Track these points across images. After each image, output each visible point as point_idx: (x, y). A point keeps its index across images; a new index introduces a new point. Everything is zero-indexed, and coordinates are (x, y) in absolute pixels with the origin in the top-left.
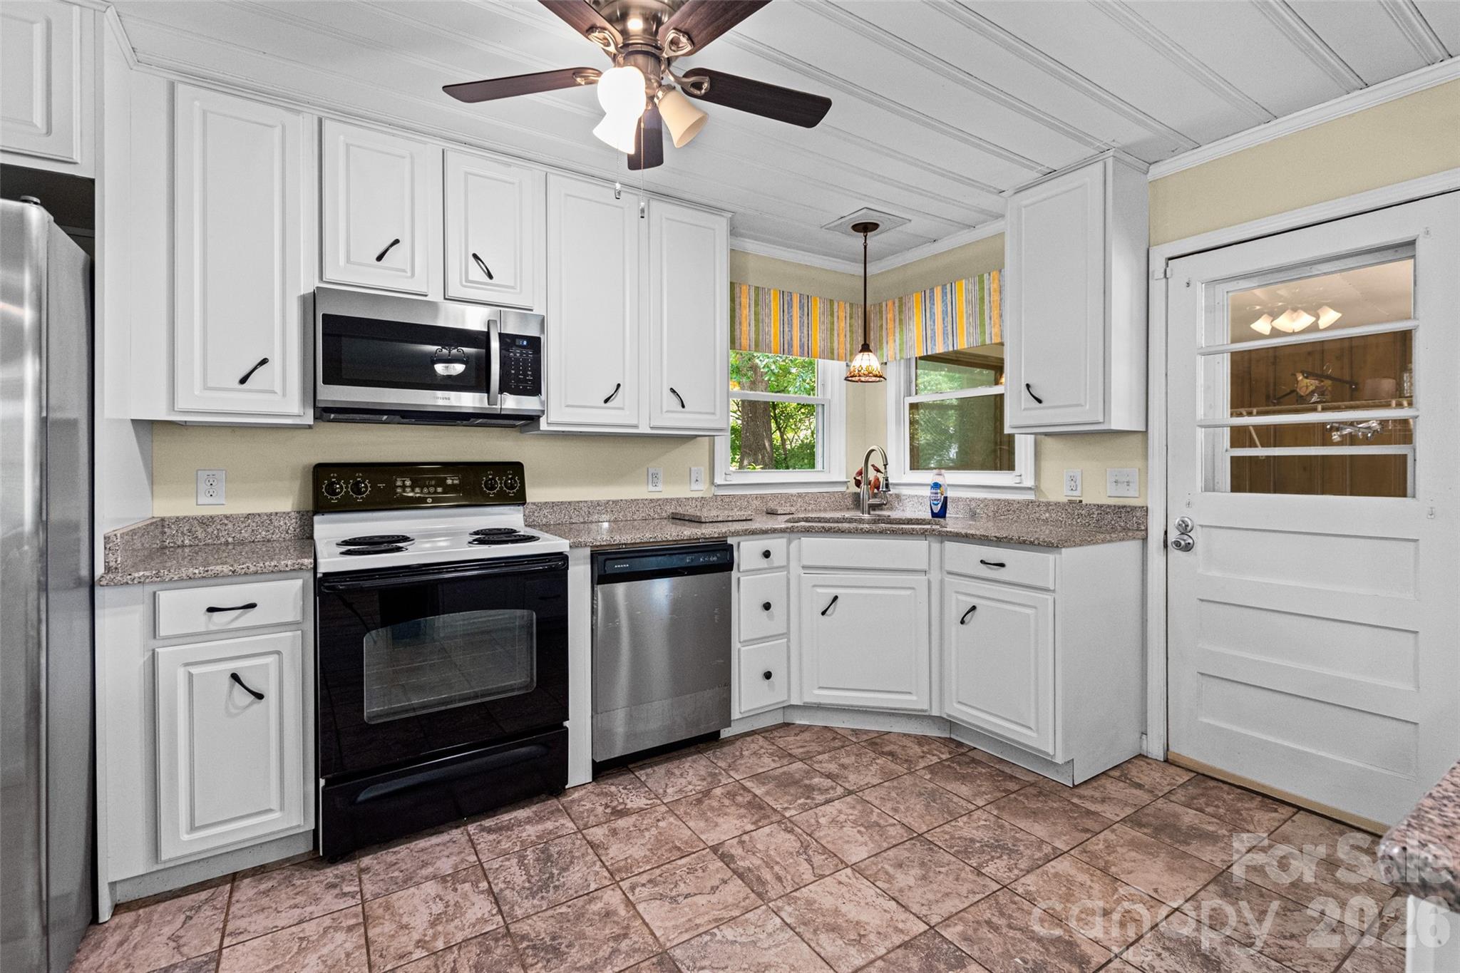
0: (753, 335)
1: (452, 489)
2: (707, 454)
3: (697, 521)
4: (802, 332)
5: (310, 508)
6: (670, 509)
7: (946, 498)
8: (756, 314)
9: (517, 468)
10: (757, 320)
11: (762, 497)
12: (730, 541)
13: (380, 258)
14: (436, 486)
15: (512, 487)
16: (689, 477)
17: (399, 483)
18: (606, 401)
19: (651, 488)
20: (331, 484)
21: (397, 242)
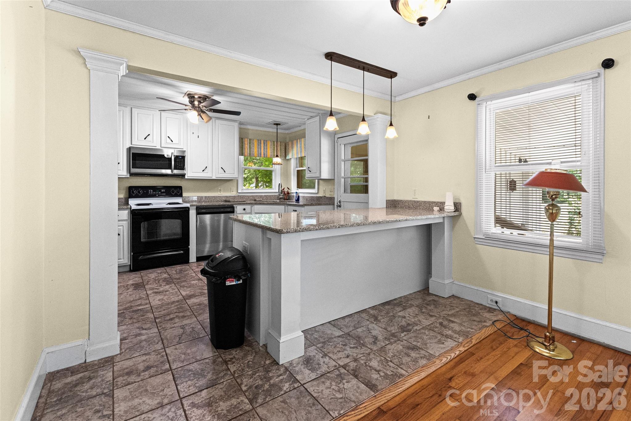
0: (249, 152)
1: (163, 192)
2: (236, 184)
3: (229, 202)
4: (264, 150)
5: (128, 196)
6: (224, 199)
7: (299, 196)
8: (250, 146)
9: (180, 188)
10: (250, 148)
11: (253, 196)
12: (234, 206)
13: (145, 139)
14: (159, 192)
15: (179, 192)
16: (231, 191)
17: (149, 191)
18: (203, 171)
19: (219, 193)
20: (133, 191)
21: (149, 135)
